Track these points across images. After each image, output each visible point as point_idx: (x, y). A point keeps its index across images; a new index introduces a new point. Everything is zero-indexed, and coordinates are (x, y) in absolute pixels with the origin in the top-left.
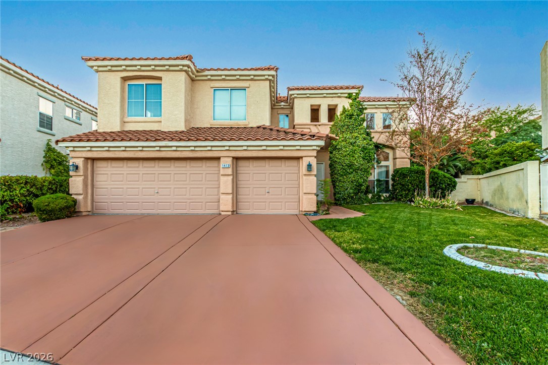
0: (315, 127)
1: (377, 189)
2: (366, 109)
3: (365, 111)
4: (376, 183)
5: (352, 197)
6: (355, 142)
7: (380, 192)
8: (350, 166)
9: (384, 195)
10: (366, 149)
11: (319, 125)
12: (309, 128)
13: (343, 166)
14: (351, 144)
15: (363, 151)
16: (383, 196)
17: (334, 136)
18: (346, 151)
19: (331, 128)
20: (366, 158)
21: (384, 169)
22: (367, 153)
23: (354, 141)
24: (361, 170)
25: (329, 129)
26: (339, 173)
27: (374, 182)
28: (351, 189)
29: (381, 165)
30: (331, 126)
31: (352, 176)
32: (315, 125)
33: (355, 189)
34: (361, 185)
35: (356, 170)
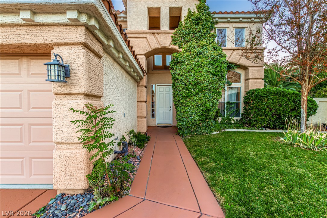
0: (152, 36)
1: (227, 112)
2: (217, 23)
3: (216, 26)
4: (226, 106)
5: (198, 126)
6: (202, 53)
7: (230, 115)
8: (195, 85)
9: (235, 118)
10: (216, 61)
11: (158, 33)
12: (146, 37)
13: (186, 85)
14: (197, 55)
15: (212, 65)
16: (234, 120)
17: (176, 47)
18: (190, 65)
19: (172, 37)
20: (216, 74)
21: (234, 91)
22: (217, 66)
23: (201, 51)
24: (209, 90)
25: (171, 39)
26: (181, 95)
27: (225, 105)
28: (196, 115)
29: (231, 86)
30: (172, 35)
31: (197, 98)
32: (153, 34)
33: (202, 115)
34: (209, 110)
35: (203, 91)
